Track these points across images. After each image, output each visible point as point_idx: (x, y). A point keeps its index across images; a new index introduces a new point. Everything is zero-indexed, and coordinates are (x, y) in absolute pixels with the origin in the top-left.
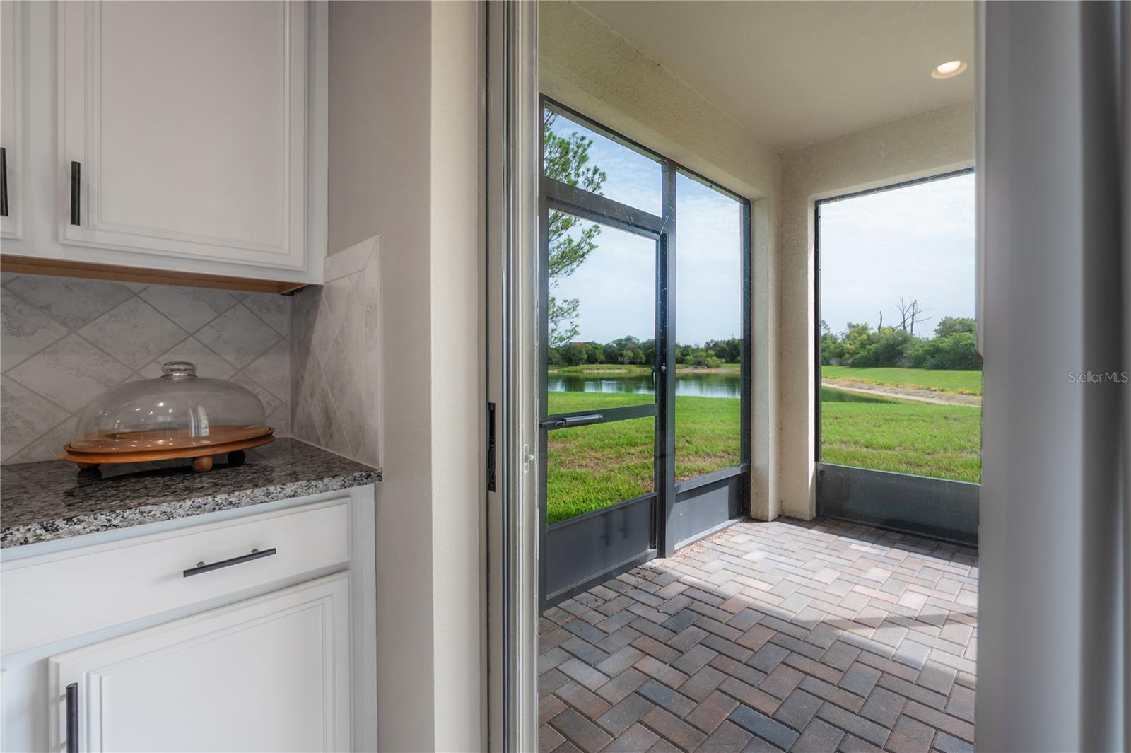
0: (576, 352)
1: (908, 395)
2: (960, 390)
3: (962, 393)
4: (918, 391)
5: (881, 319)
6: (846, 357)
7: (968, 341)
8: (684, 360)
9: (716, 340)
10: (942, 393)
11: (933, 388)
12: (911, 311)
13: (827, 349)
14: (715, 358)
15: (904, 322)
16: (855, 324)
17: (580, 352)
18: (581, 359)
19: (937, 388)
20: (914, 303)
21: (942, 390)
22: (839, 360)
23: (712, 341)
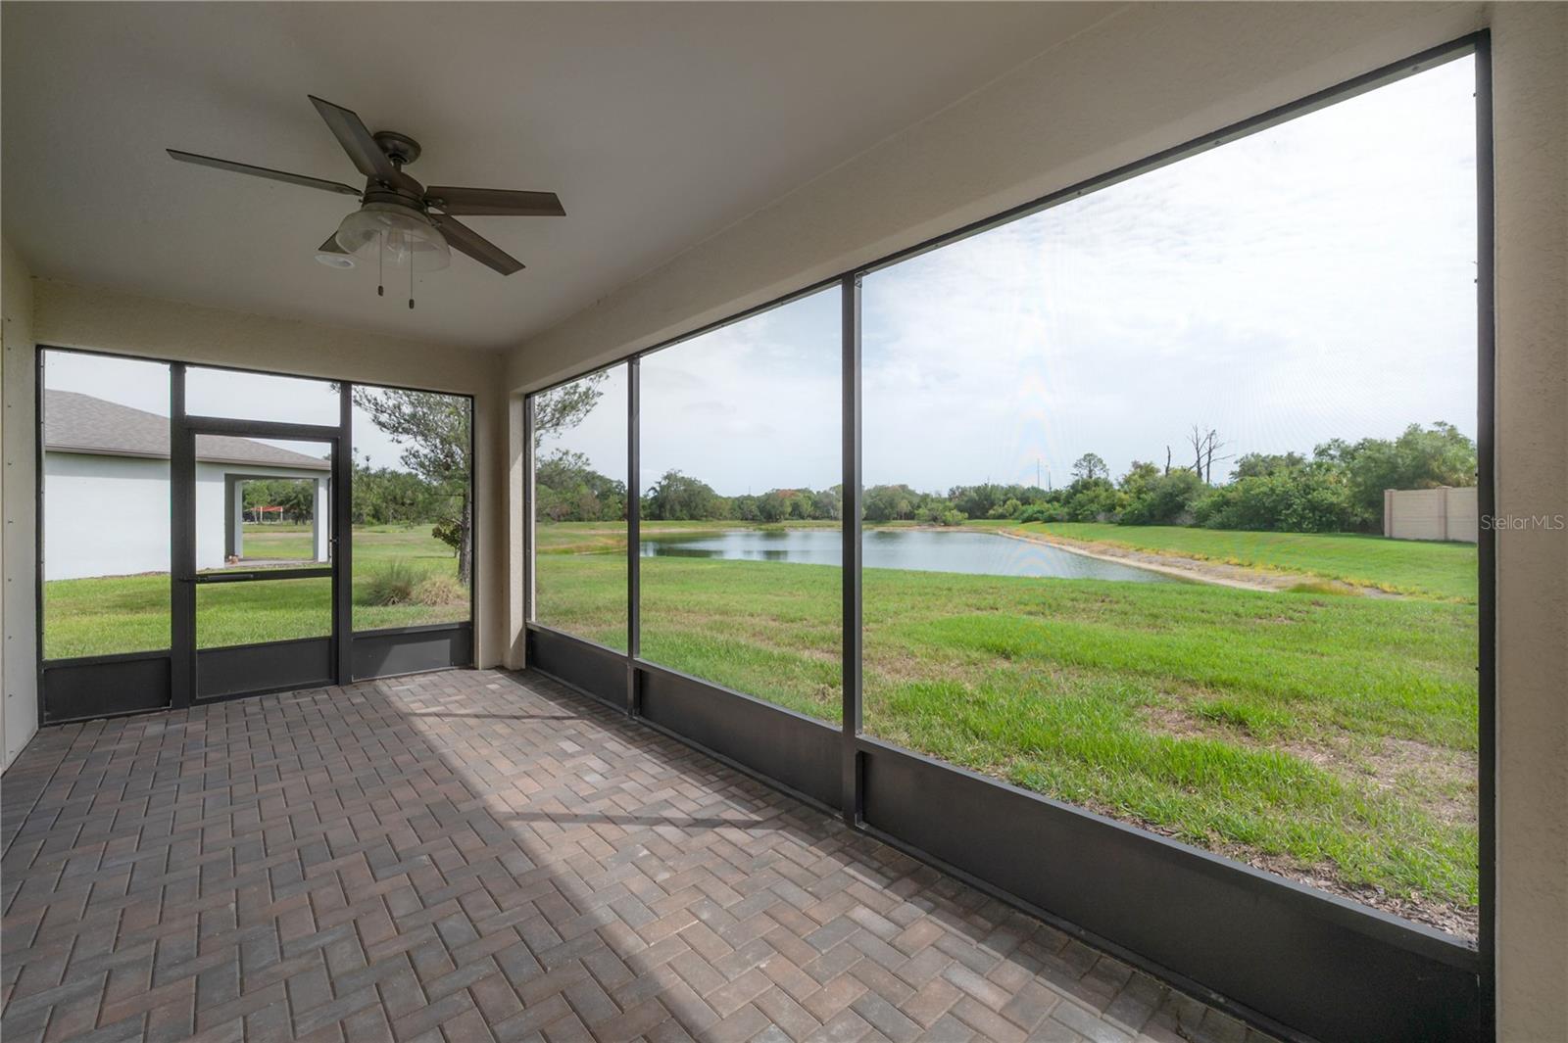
0: (776, 504)
1: (1163, 565)
2: (1227, 559)
3: (1228, 563)
4: (1179, 559)
5: (1169, 457)
6: (1116, 511)
7: (1262, 489)
8: (915, 515)
9: (963, 486)
10: (1206, 563)
11: (1197, 556)
12: (1207, 445)
13: (1096, 500)
14: (955, 512)
15: (1198, 462)
16: (1142, 463)
17: (782, 504)
18: (783, 513)
19: (1201, 556)
20: (1212, 434)
21: (1207, 559)
22: (1109, 515)
23: (958, 488)
